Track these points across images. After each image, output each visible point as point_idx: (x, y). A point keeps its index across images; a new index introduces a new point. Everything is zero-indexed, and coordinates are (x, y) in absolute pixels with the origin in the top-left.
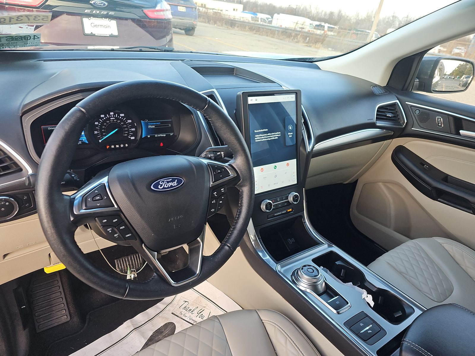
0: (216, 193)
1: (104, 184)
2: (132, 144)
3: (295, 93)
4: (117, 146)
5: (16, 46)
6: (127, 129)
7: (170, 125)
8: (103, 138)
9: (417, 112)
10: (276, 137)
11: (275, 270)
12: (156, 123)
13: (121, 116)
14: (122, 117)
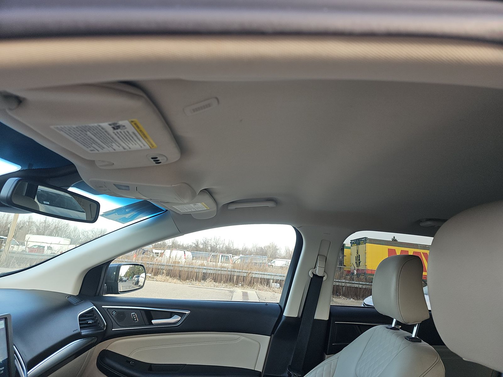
3: (4, 319)
9: (114, 313)
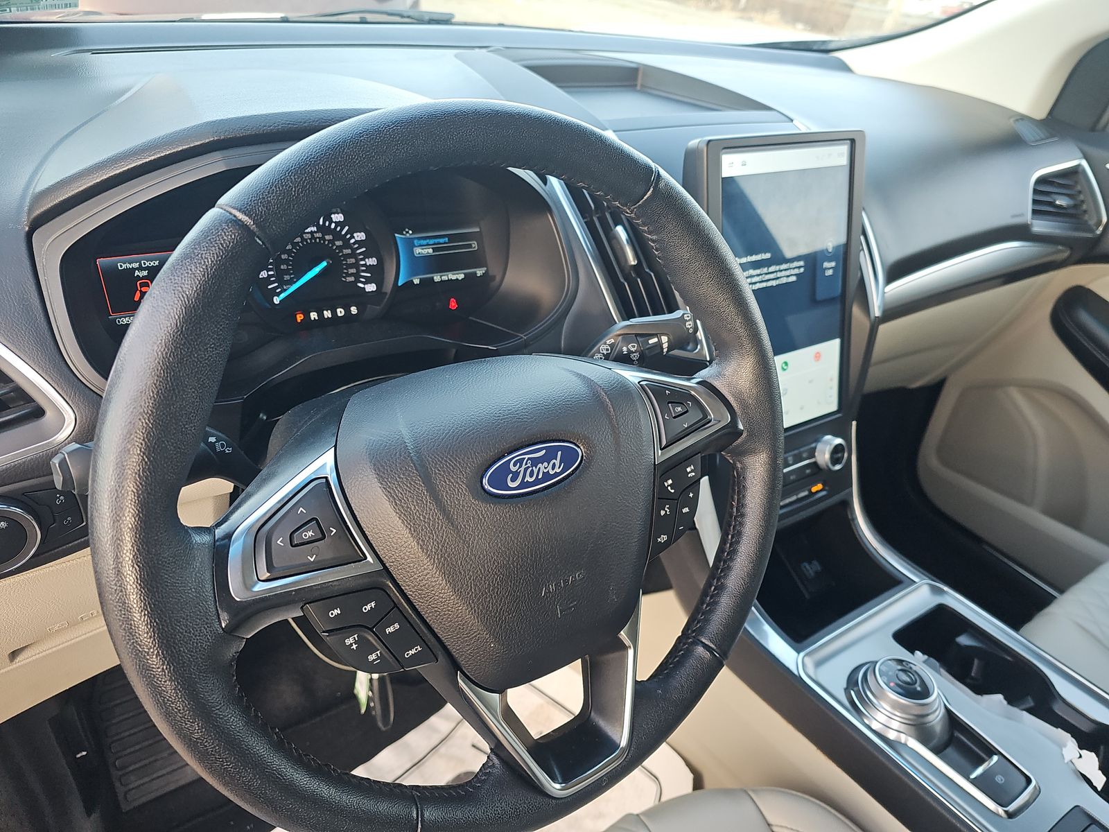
0: (670, 482)
1: (326, 478)
2: (369, 306)
3: (848, 142)
4: (327, 314)
5: (8, 9)
6: (353, 260)
7: (475, 245)
8: (285, 290)
10: (792, 275)
11: (796, 673)
12: (436, 241)
13: (335, 222)
14: (337, 224)
